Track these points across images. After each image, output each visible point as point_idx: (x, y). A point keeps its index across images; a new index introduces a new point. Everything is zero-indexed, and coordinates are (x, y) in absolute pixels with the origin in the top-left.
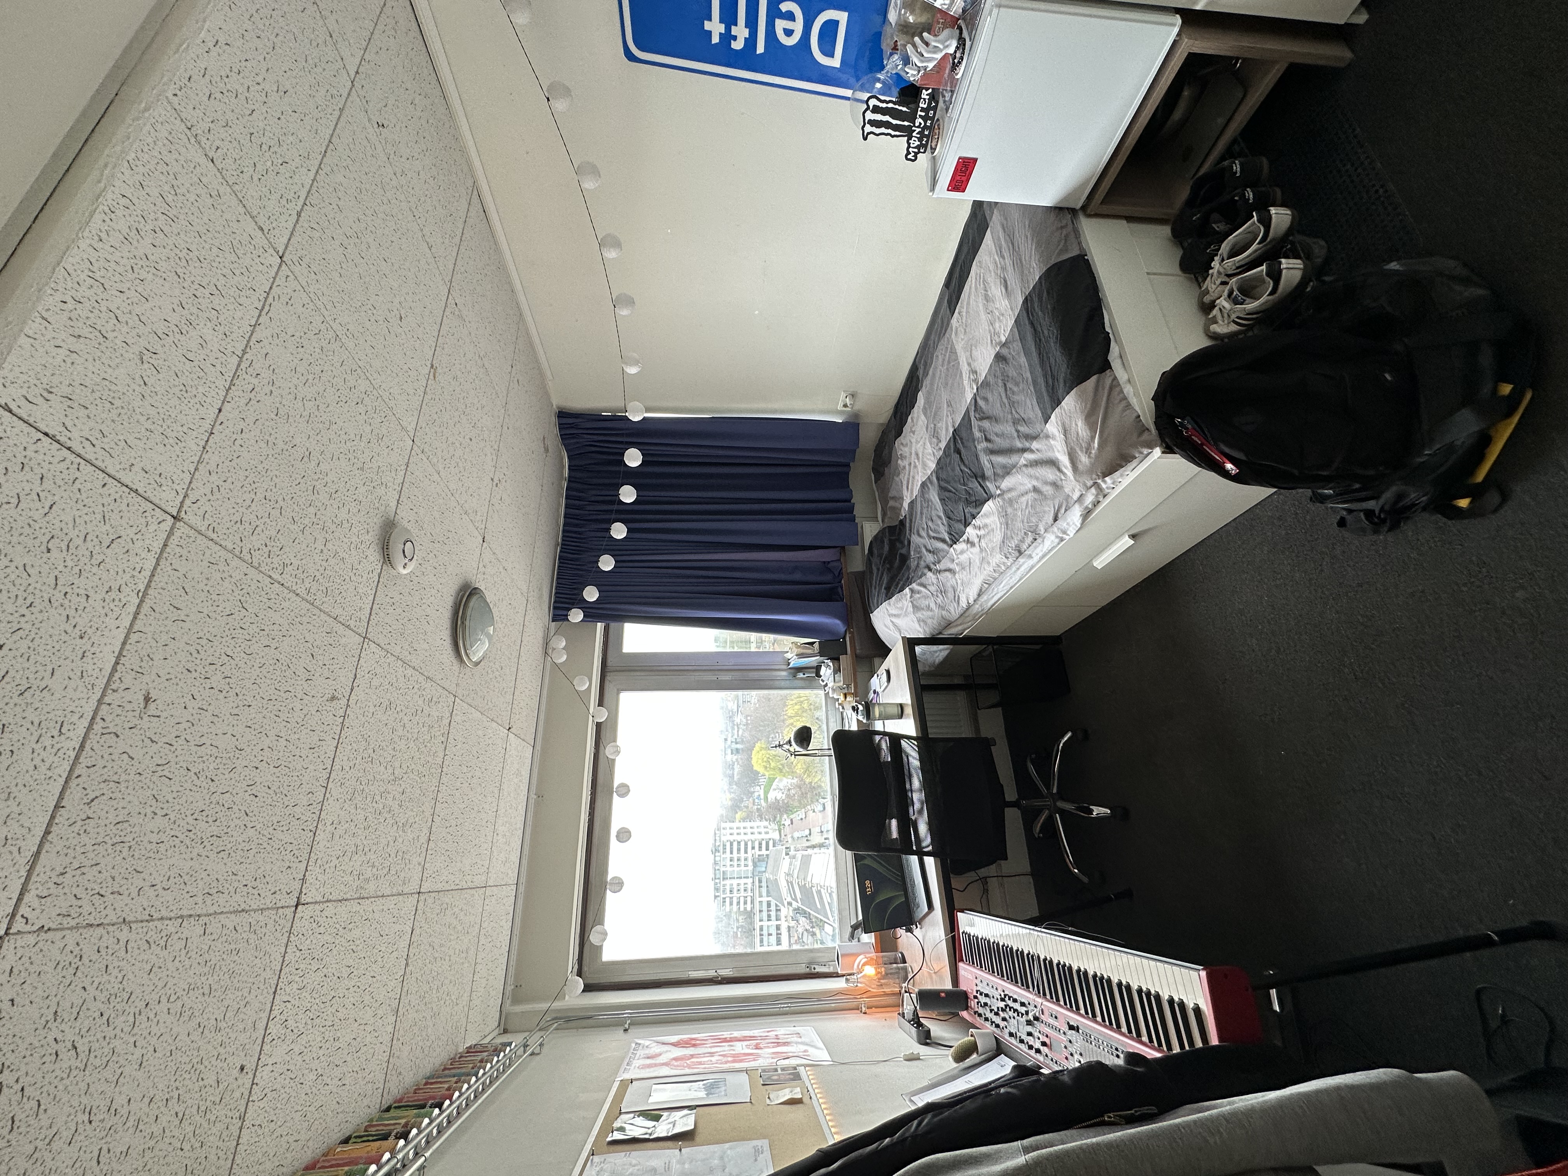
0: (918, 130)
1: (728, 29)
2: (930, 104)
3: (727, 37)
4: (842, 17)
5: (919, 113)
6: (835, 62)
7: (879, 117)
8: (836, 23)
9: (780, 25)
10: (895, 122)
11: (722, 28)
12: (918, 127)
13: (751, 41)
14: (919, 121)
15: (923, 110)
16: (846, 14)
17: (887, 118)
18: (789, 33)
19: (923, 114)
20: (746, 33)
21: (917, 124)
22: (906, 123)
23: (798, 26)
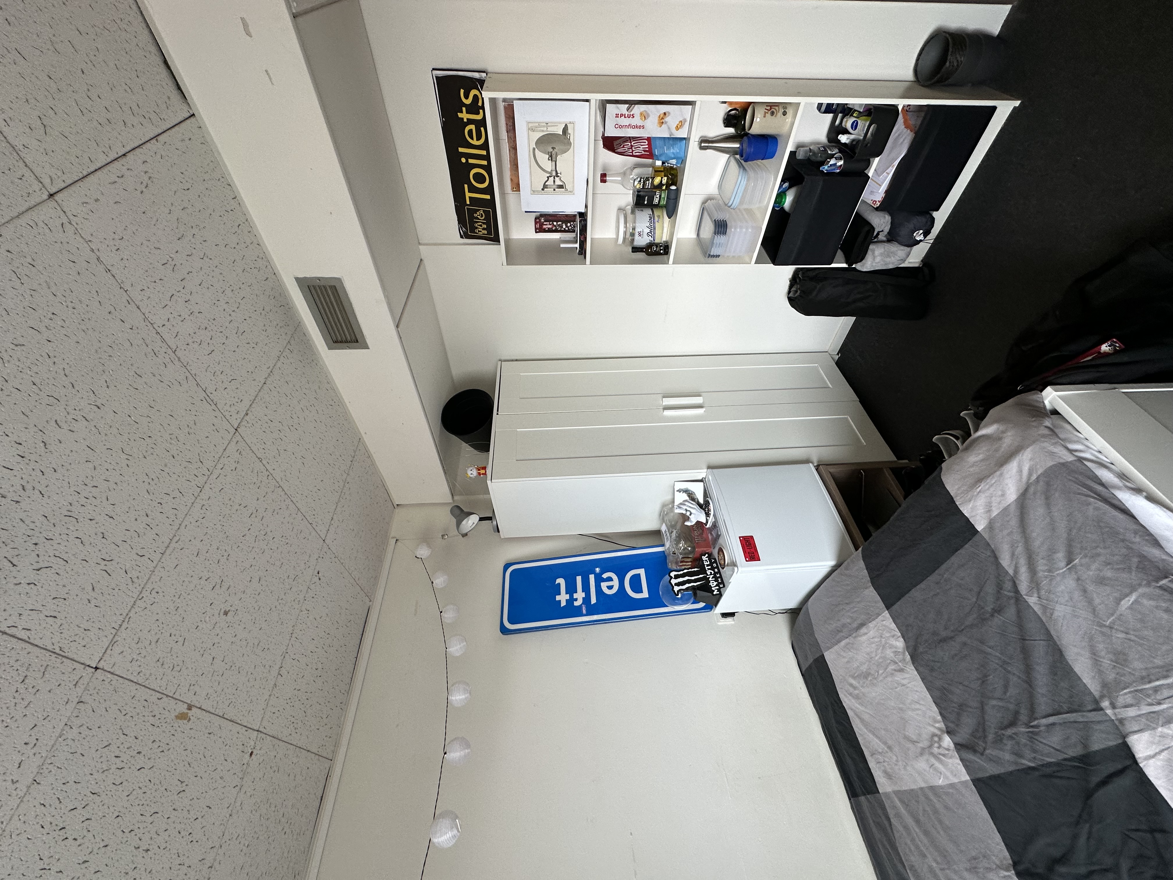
0: (711, 576)
1: (571, 596)
2: (710, 561)
3: (571, 600)
4: (642, 572)
5: (707, 568)
6: (645, 594)
7: (681, 580)
8: (639, 576)
9: (604, 585)
10: (693, 578)
11: (567, 597)
12: (711, 574)
13: (587, 599)
14: (708, 572)
15: (708, 565)
16: (643, 570)
17: (687, 578)
18: (610, 588)
19: (710, 567)
20: (583, 595)
21: (709, 574)
22: (701, 576)
23: (616, 583)
